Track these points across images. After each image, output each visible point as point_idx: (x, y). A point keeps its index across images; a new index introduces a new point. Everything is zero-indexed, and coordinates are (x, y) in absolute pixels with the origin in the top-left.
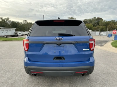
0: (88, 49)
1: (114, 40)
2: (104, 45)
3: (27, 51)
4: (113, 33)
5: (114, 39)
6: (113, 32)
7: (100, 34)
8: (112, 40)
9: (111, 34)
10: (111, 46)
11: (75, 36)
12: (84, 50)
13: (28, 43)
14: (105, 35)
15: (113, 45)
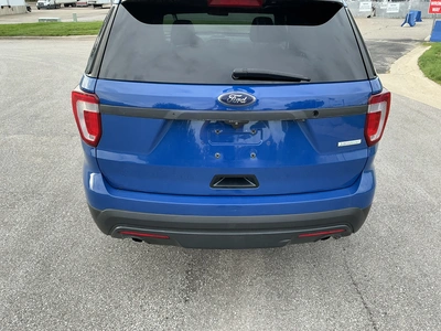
0: (359, 141)
1: (431, 40)
2: (393, 68)
3: (95, 145)
4: (431, 11)
5: (428, 38)
6: (432, 7)
7: (374, 9)
8: (422, 42)
9: (419, 13)
10: (420, 74)
11: (308, 82)
12: (340, 144)
13: (95, 111)
14: (394, 16)
15: (427, 68)
